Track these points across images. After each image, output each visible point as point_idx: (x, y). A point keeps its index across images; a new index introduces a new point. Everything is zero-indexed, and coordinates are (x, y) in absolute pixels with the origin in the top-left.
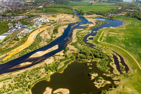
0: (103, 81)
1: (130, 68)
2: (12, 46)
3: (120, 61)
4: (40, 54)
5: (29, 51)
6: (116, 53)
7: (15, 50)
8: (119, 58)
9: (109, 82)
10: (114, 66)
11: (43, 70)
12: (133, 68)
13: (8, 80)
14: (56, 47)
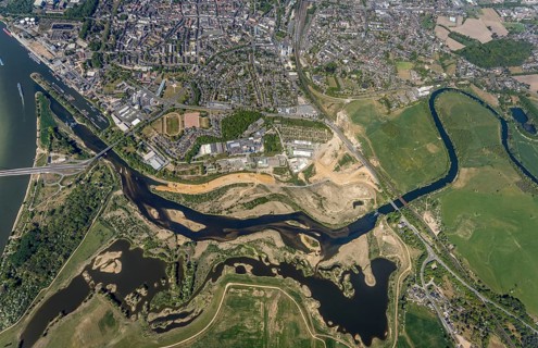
0: (135, 302)
1: (161, 335)
2: (185, 177)
3: (177, 321)
4: (177, 216)
5: (182, 201)
6: (196, 317)
7: (179, 185)
8: (185, 320)
9: (133, 309)
10: (163, 314)
11: (145, 235)
12: (160, 339)
13: (127, 214)
14: (196, 227)
